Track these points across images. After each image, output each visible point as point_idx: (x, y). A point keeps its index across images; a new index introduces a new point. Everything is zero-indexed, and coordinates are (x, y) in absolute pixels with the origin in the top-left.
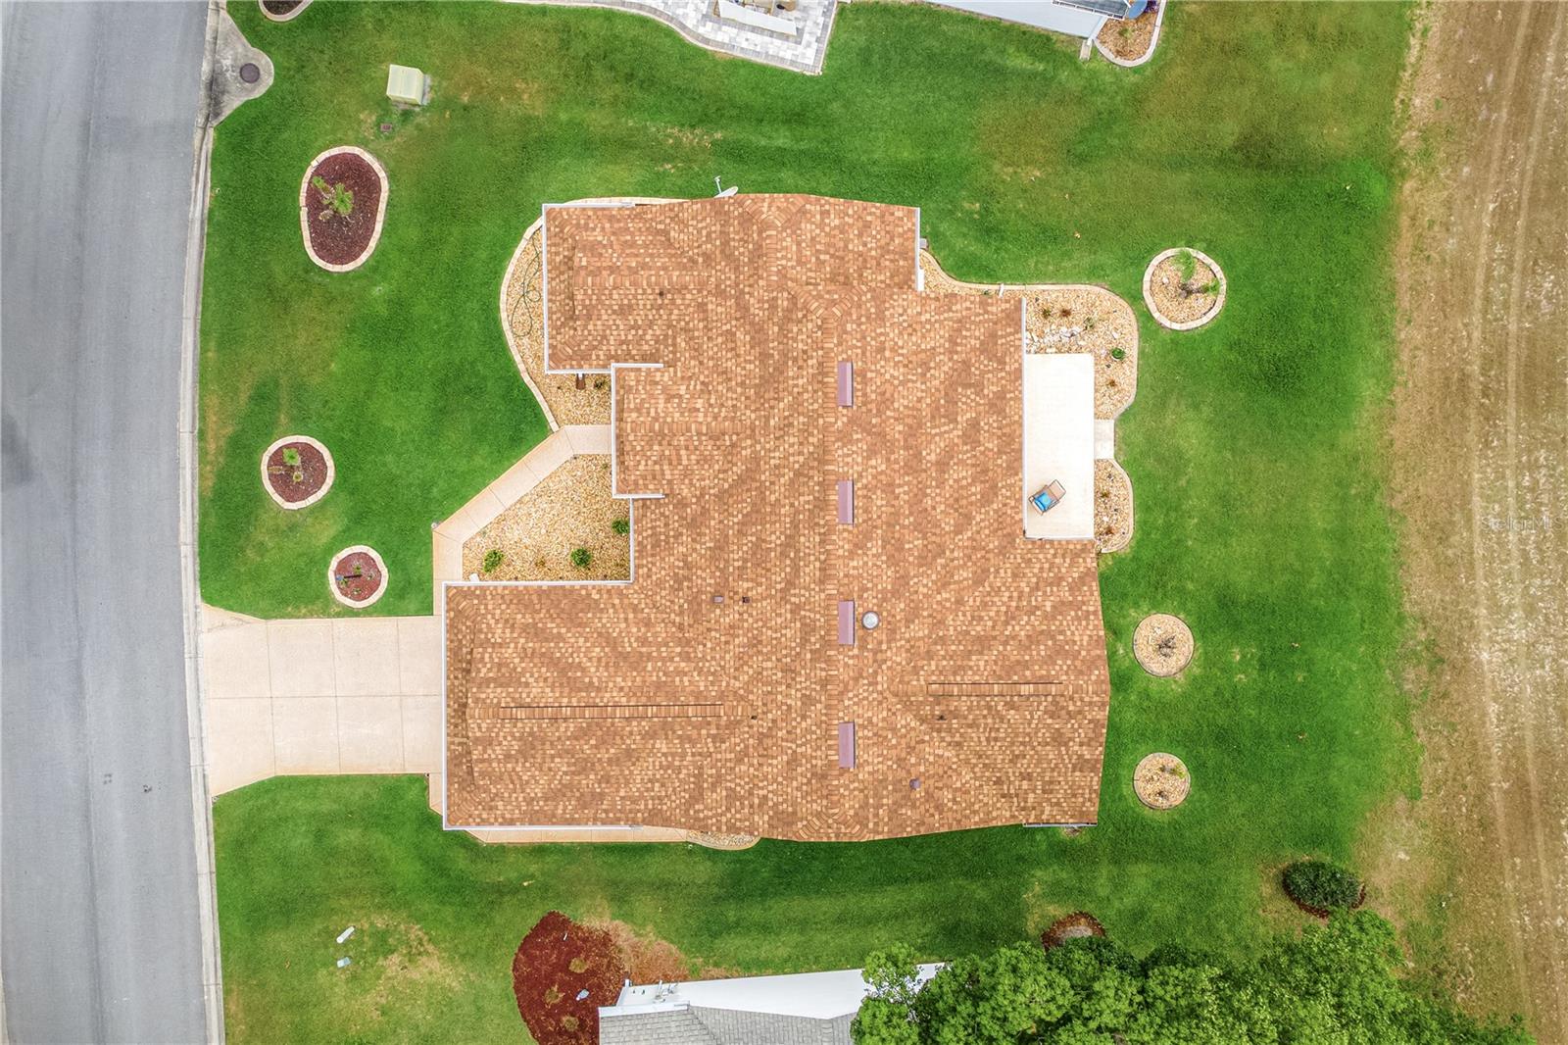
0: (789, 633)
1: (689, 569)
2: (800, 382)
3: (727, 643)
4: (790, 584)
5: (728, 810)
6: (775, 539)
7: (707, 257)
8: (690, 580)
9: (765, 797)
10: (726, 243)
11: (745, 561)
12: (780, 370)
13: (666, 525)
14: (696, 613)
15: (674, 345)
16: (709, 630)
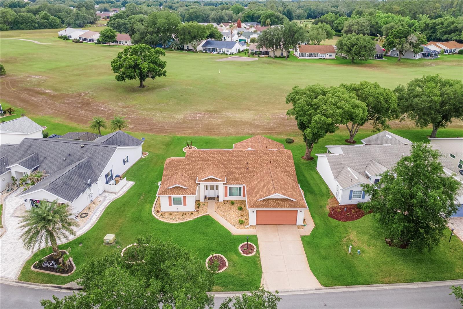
0: (253, 157)
1: (241, 174)
2: (204, 155)
3: (256, 167)
4: (243, 157)
5: (290, 167)
6: (235, 159)
7: (176, 170)
8: (244, 174)
9: (286, 161)
10: (174, 167)
11: (239, 164)
12: (201, 158)
13: (232, 178)
14: (251, 173)
15: (193, 177)
16: (254, 170)
